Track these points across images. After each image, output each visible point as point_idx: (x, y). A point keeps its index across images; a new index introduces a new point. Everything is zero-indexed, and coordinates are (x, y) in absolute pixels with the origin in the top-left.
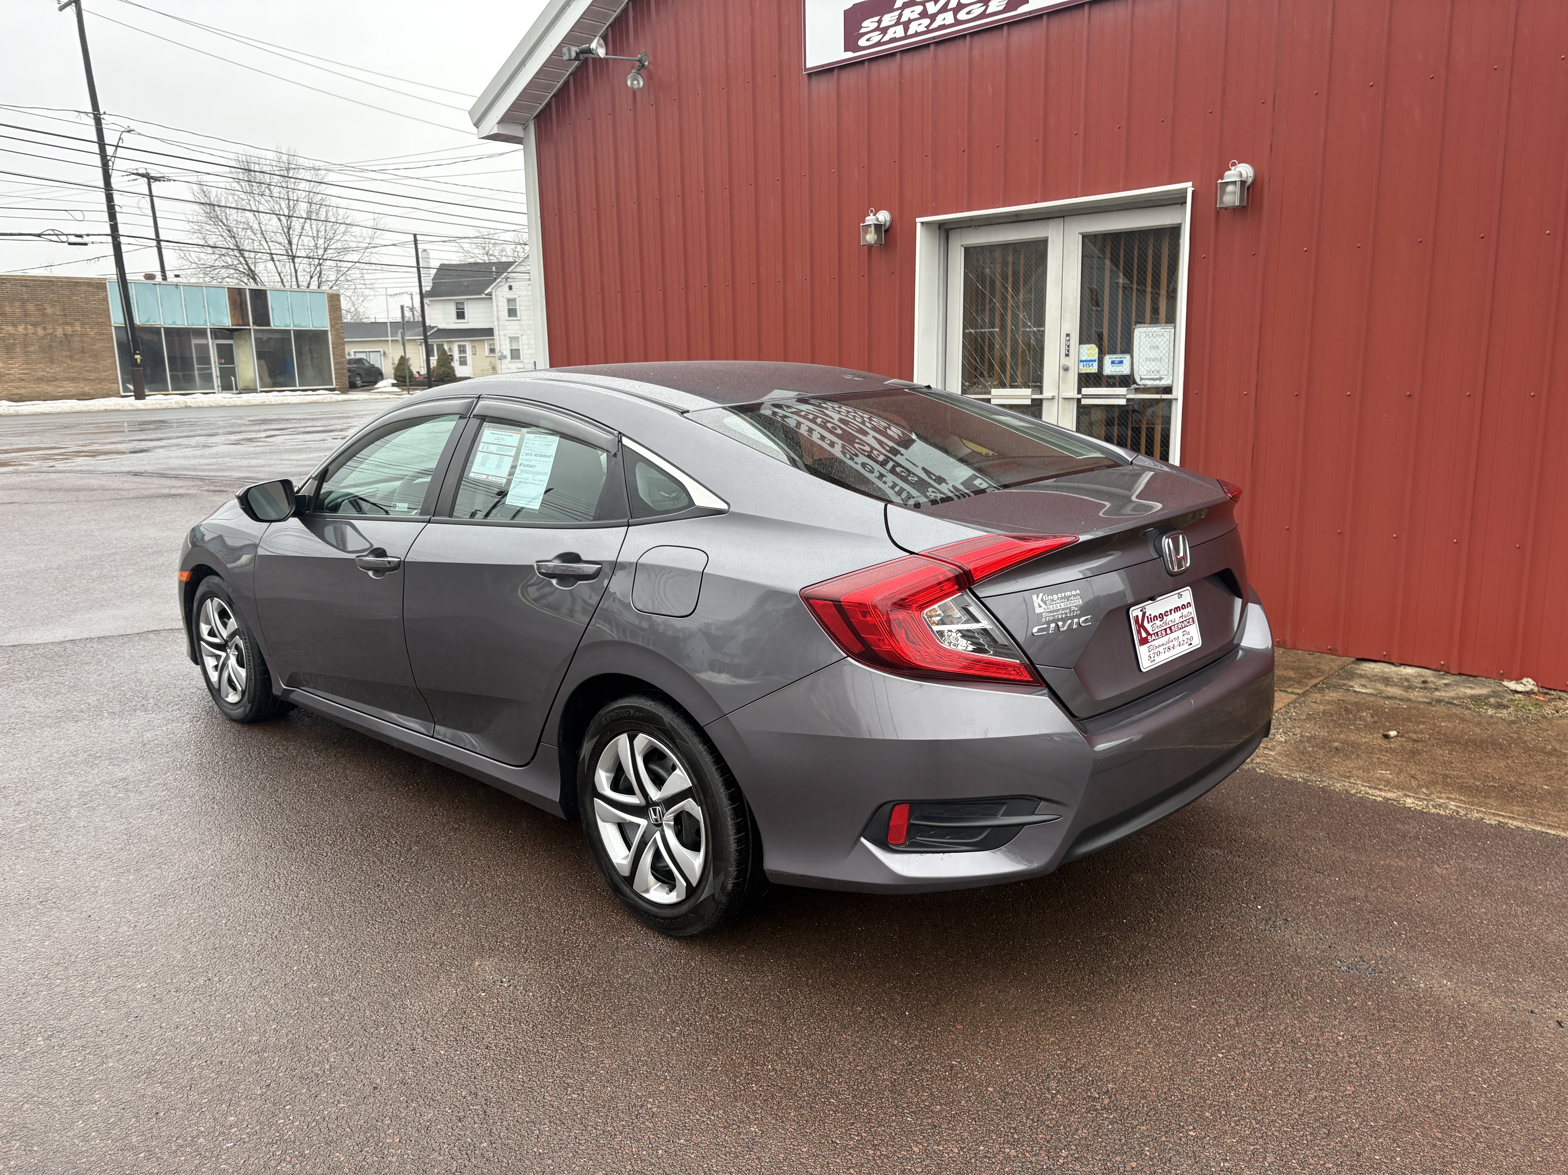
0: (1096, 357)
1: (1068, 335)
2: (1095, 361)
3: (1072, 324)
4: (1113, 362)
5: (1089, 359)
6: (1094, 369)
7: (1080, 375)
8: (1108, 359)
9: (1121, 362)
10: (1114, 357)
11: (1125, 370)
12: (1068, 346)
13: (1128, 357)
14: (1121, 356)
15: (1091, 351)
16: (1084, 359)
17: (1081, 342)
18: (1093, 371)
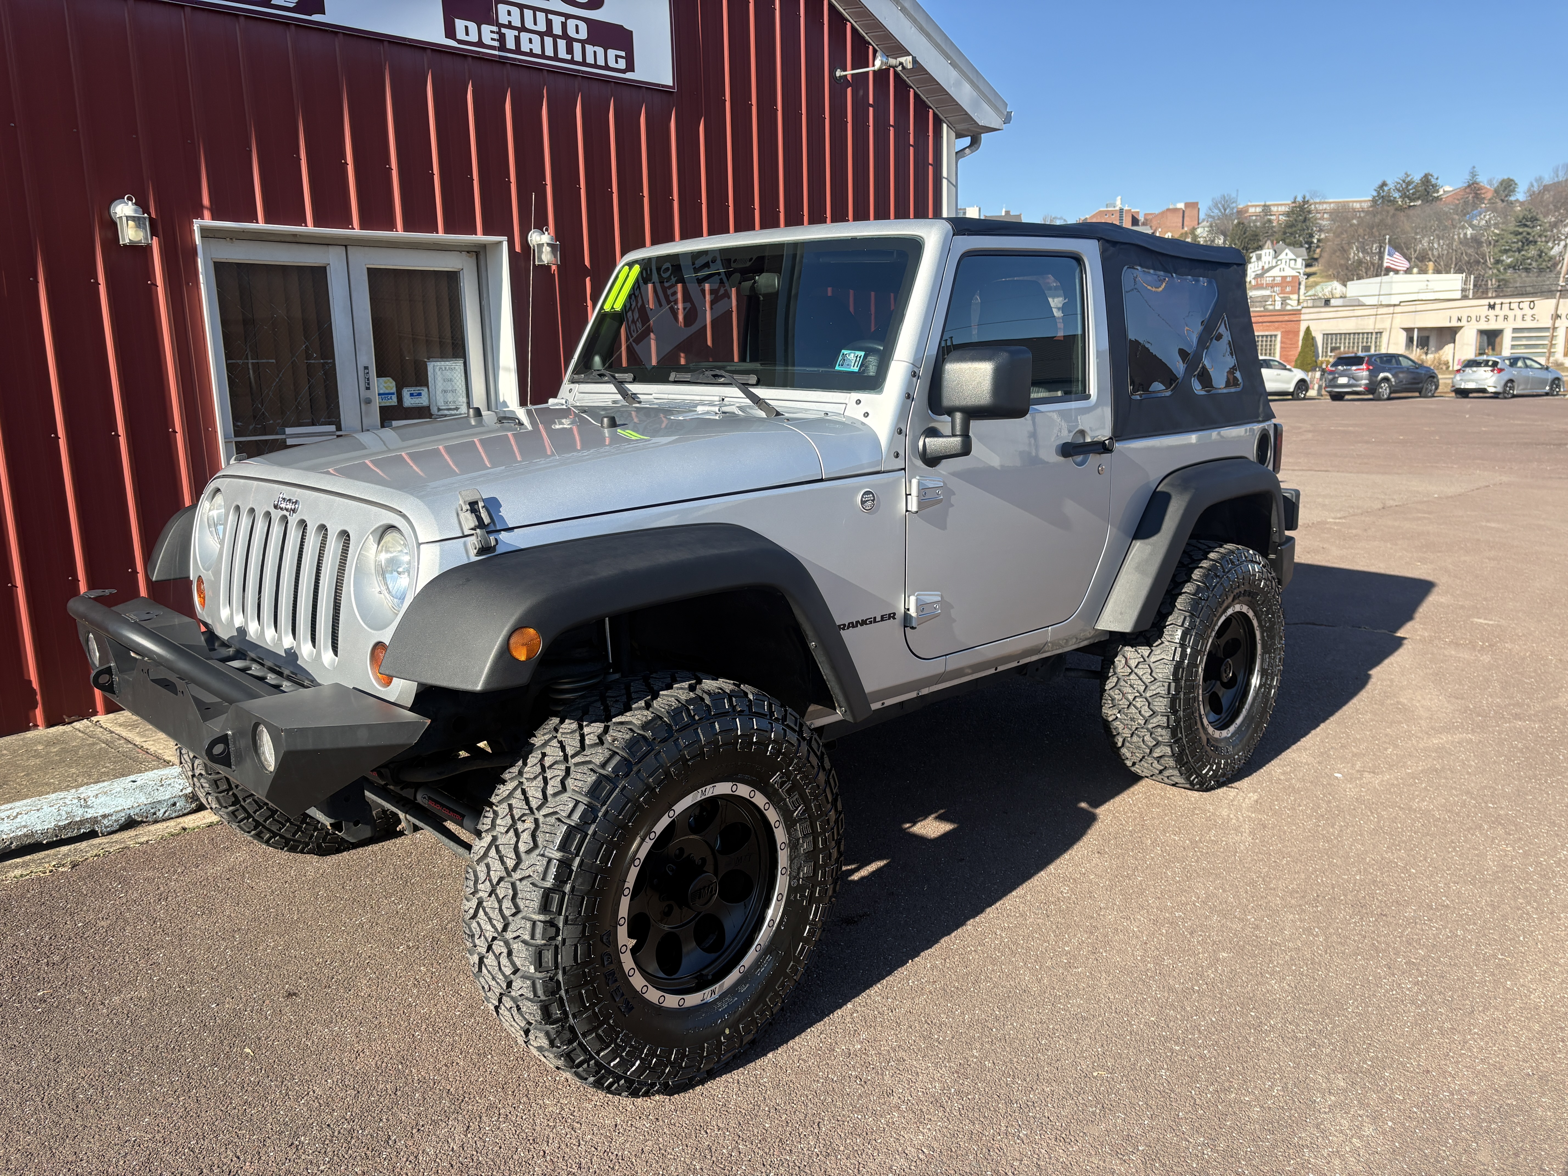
0: (394, 390)
1: (366, 368)
2: (393, 394)
3: (368, 357)
4: (412, 395)
5: (387, 392)
6: (394, 401)
7: (382, 408)
8: (406, 392)
9: (420, 394)
10: (412, 390)
11: (423, 401)
12: (368, 379)
13: (426, 389)
14: (418, 388)
15: (388, 385)
16: (381, 392)
17: (379, 375)
18: (393, 404)
